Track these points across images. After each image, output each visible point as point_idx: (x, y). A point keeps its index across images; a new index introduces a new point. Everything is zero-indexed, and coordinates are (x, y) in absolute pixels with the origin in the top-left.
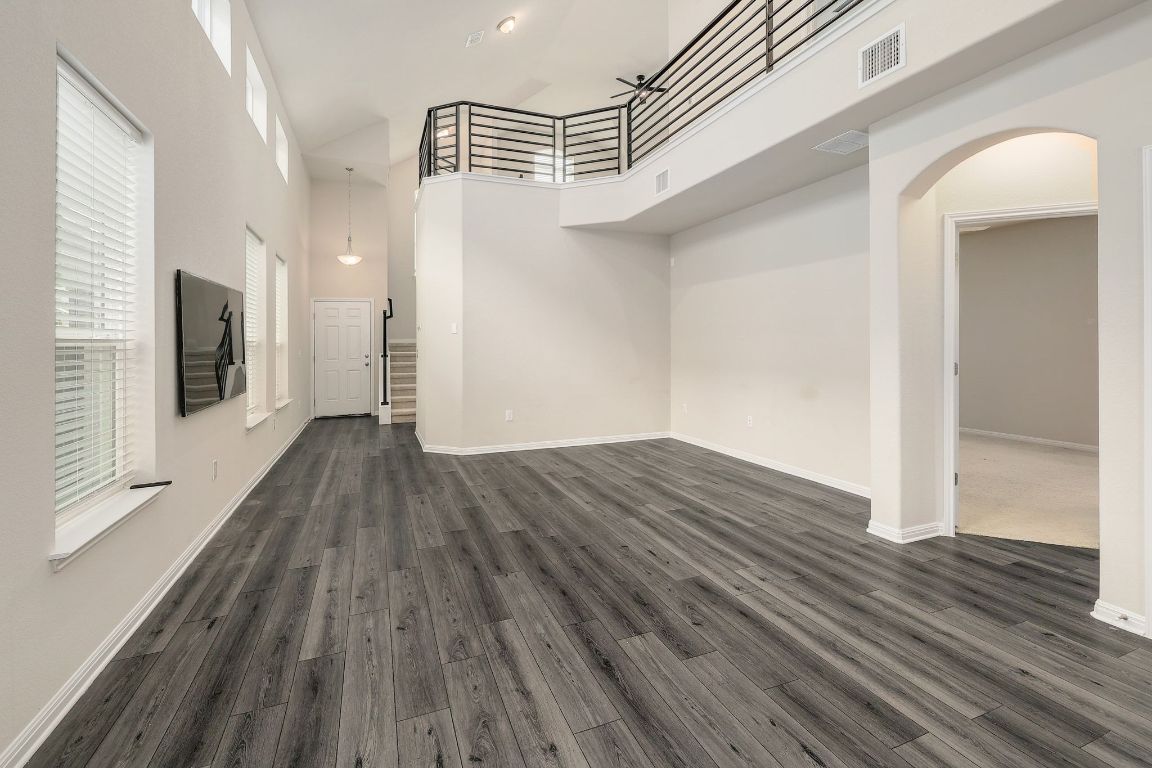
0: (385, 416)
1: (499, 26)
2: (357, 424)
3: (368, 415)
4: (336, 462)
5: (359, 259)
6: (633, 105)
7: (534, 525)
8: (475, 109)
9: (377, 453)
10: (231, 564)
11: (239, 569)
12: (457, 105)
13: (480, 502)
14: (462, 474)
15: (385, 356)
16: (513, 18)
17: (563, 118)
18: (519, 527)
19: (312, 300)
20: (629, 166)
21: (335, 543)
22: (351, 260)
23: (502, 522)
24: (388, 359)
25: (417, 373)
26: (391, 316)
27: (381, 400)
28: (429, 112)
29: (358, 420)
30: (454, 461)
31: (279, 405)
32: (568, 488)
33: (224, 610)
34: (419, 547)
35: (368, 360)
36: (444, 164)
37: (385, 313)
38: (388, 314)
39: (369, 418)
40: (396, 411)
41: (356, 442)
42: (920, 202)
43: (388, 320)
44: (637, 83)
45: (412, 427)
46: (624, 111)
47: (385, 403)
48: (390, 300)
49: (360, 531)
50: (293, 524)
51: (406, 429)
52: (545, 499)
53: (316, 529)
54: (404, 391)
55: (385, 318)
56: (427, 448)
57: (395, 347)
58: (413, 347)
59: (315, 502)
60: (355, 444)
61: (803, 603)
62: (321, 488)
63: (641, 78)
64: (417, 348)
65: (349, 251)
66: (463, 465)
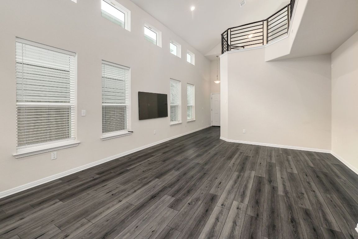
8: (232, 30)
13: (206, 154)
17: (267, 19)
19: (211, 94)
31: (189, 119)
56: (220, 138)
61: (235, 223)
65: (217, 80)
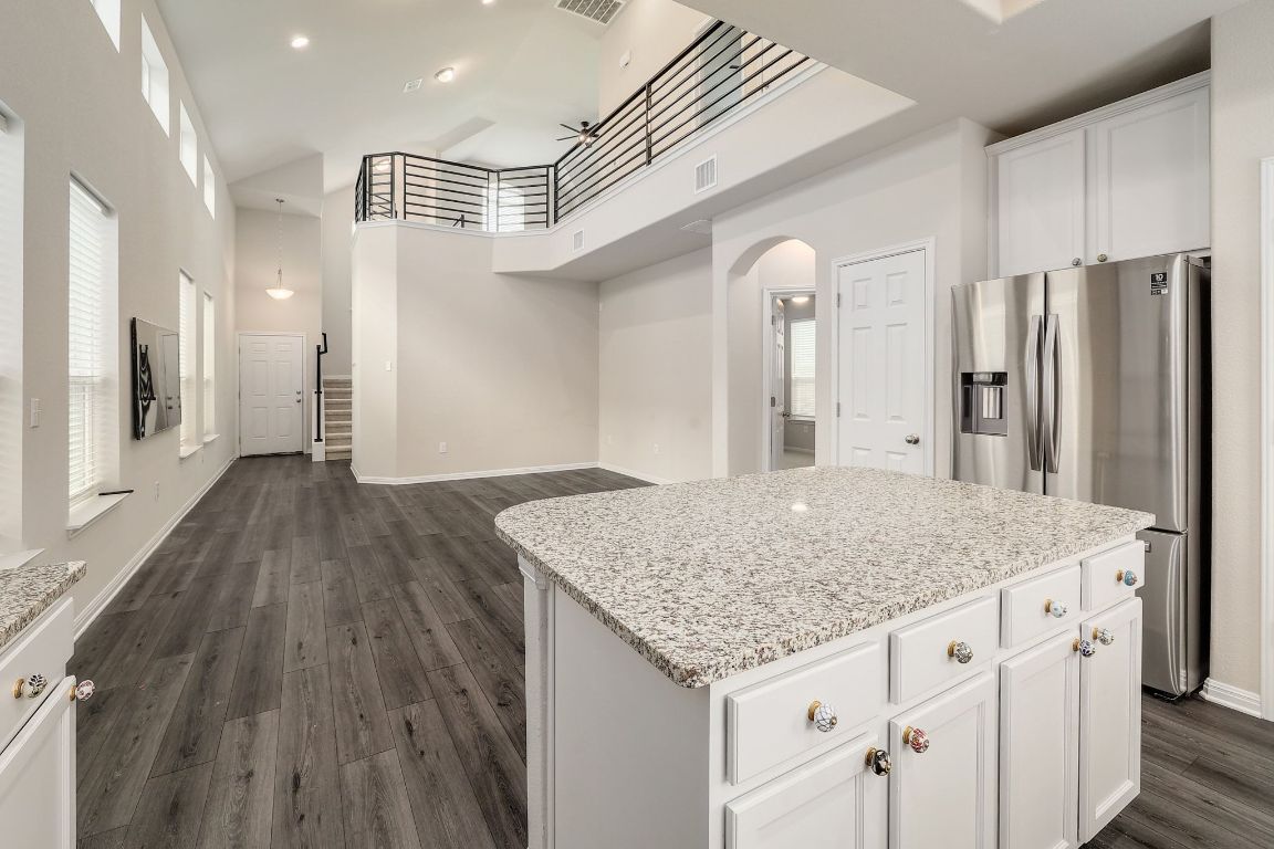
0: (318, 453)
1: (437, 75)
2: (287, 462)
3: (300, 454)
4: (269, 493)
5: (291, 293)
6: (560, 166)
7: (450, 530)
8: (409, 160)
9: (310, 485)
10: (181, 562)
11: (188, 567)
12: (392, 155)
13: (407, 518)
14: (393, 498)
15: (319, 392)
16: (452, 69)
17: (498, 172)
18: (437, 531)
19: (237, 334)
20: (556, 221)
21: (274, 547)
22: (281, 294)
23: (422, 528)
24: (322, 395)
25: (353, 411)
26: (326, 351)
27: (315, 436)
28: (365, 159)
29: (289, 459)
30: (387, 490)
31: (208, 439)
32: (488, 506)
33: (183, 588)
34: (348, 545)
35: (300, 397)
36: (379, 210)
37: (319, 347)
38: (322, 349)
39: (302, 457)
40: (329, 448)
41: (288, 476)
42: (744, 277)
43: (321, 356)
44: (581, 128)
45: (348, 463)
46: (552, 170)
47: (319, 439)
48: (325, 335)
49: (295, 540)
50: (232, 538)
51: (341, 465)
52: (465, 514)
53: (255, 539)
54: (339, 428)
55: (319, 353)
56: (361, 479)
57: (329, 383)
58: (349, 383)
59: (251, 522)
60: (287, 478)
62: (255, 512)
63: (585, 124)
64: (353, 384)
65: (279, 285)
66: (396, 492)
